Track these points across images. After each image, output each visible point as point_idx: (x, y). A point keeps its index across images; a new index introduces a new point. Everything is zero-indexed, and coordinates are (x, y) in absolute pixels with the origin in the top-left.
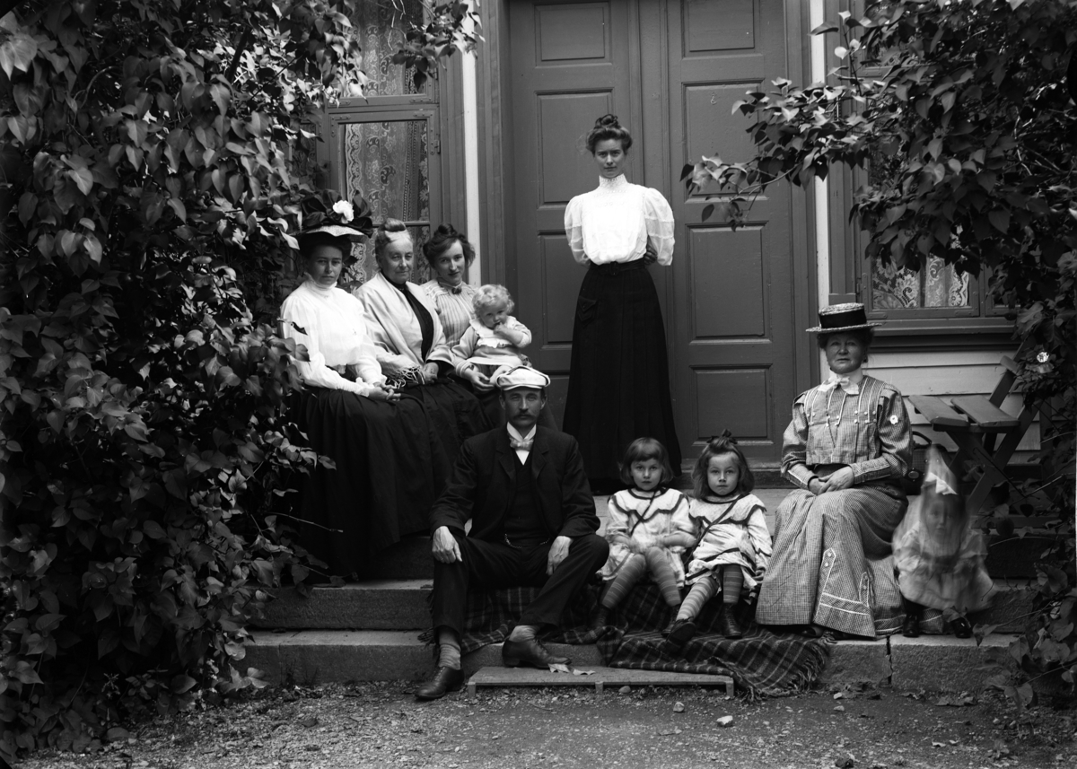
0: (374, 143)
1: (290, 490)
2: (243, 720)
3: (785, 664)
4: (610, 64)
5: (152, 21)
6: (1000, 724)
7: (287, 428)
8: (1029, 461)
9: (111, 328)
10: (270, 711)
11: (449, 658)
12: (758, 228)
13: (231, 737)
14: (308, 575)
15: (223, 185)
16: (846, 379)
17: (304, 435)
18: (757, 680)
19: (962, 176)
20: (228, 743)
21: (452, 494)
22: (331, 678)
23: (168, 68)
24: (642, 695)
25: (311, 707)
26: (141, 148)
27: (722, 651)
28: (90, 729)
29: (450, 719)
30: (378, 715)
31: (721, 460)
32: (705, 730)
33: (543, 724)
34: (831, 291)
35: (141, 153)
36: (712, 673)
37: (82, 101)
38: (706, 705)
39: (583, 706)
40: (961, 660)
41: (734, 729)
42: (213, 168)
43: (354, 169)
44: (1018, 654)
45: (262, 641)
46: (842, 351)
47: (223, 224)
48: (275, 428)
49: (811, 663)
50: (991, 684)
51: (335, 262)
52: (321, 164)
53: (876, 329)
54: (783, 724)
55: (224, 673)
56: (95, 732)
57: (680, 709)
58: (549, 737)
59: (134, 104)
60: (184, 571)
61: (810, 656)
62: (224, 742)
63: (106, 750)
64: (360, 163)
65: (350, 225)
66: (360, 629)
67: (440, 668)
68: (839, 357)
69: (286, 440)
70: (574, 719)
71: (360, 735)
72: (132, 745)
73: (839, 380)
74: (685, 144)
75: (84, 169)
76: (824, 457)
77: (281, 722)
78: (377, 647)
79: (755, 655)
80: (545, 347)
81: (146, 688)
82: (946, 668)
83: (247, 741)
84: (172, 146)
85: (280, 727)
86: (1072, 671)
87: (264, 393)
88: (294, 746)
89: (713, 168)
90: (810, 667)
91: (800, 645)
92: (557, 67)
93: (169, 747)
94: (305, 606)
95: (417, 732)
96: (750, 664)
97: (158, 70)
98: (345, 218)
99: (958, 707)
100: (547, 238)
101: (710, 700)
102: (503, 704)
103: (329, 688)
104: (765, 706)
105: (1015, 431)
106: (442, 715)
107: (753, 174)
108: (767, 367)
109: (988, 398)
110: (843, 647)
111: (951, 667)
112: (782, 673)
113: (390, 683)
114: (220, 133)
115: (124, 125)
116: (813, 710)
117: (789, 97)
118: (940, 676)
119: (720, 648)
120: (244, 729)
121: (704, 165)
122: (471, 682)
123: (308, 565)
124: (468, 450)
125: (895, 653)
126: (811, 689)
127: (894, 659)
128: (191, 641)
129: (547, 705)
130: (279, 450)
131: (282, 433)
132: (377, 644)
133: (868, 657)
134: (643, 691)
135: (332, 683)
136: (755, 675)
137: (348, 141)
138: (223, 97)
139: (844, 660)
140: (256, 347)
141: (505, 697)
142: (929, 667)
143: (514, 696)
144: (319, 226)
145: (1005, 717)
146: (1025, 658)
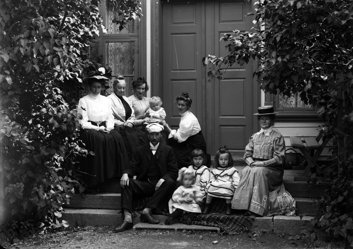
0: (118, 49)
1: (77, 162)
2: (58, 238)
3: (238, 224)
4: (195, 25)
5: (32, 7)
6: (307, 246)
7: (79, 142)
8: (327, 159)
9: (17, 107)
10: (68, 235)
11: (127, 218)
12: (243, 80)
13: (53, 243)
14: (84, 190)
15: (51, 61)
16: (265, 131)
17: (84, 144)
18: (229, 229)
19: (282, 63)
20: (52, 245)
21: (131, 165)
22: (90, 225)
23: (36, 22)
24: (190, 233)
25: (81, 234)
26: (25, 48)
27: (218, 219)
28: (8, 239)
29: (125, 239)
30: (102, 237)
31: (223, 155)
32: (208, 245)
33: (155, 241)
34: (265, 101)
35: (25, 49)
36: (214, 226)
37: (8, 32)
38: (210, 237)
39: (170, 236)
40: (296, 224)
41: (218, 245)
42: (48, 55)
43: (111, 57)
44: (313, 223)
45: (68, 212)
46: (264, 121)
47: (56, 74)
48: (75, 141)
49: (247, 224)
50: (302, 232)
51: (99, 87)
52: (99, 56)
53: (276, 114)
54: (234, 244)
55: (54, 222)
56: (9, 240)
57: (201, 238)
58: (156, 246)
59: (24, 34)
60: (40, 188)
61: (247, 222)
62: (51, 244)
63: (12, 246)
64: (113, 55)
65: (104, 75)
66: (101, 209)
67: (124, 222)
68: (263, 123)
69: (78, 146)
70: (166, 240)
71: (95, 243)
72: (21, 245)
73: (263, 131)
74: (219, 52)
75: (6, 54)
76: (257, 156)
77: (70, 238)
78: (105, 215)
79: (229, 221)
80: (172, 118)
81: (27, 226)
82: (292, 227)
83: (58, 244)
84: (35, 48)
85: (70, 240)
86: (329, 229)
87: (67, 130)
88: (73, 246)
89: (212, 59)
90: (247, 225)
91: (244, 218)
92: (178, 25)
93: (32, 246)
94: (84, 200)
95: (113, 243)
96: (227, 223)
97: (32, 23)
98: (102, 73)
99: (295, 240)
100: (173, 81)
101: (212, 235)
102: (144, 234)
103: (89, 228)
104: (230, 238)
105: (320, 149)
106: (123, 238)
107: (226, 61)
108: (244, 126)
109: (316, 138)
110: (258, 219)
111: (293, 227)
112: (237, 227)
113: (109, 227)
114: (51, 44)
115: (20, 40)
116: (246, 239)
117: (238, 36)
118: (289, 230)
119: (218, 218)
120: (58, 240)
121: (209, 58)
122: (134, 227)
123: (85, 187)
124: (137, 151)
125: (275, 222)
126: (247, 232)
127: (275, 223)
128: (42, 211)
129: (158, 235)
130: (75, 149)
131: (76, 143)
132: (105, 214)
133: (266, 223)
134: (190, 232)
135: (90, 226)
136: (229, 228)
137: (109, 48)
138: (52, 32)
139: (258, 223)
140: (64, 114)
141: (145, 232)
142: (286, 226)
143: (148, 232)
144: (93, 76)
145: (309, 244)
146: (316, 224)
